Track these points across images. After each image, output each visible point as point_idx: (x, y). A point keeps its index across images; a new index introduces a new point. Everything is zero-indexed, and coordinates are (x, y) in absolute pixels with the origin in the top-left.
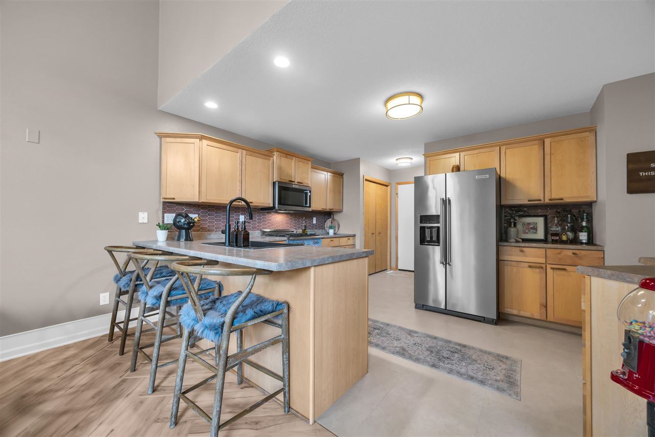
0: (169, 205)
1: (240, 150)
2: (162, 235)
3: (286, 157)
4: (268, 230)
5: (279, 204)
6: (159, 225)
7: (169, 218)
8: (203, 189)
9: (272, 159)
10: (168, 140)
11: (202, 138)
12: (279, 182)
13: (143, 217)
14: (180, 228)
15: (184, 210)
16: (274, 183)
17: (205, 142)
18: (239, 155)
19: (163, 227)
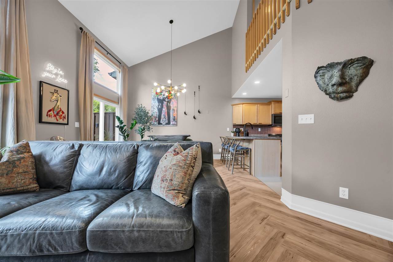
0: (235, 126)
1: (256, 105)
2: (232, 134)
3: (278, 103)
4: (274, 134)
5: (274, 123)
6: (232, 132)
7: (234, 129)
8: (244, 120)
9: (271, 105)
10: (234, 106)
11: (243, 104)
12: (274, 114)
13: (228, 129)
14: (237, 132)
15: (239, 127)
16: (272, 115)
17: (244, 105)
18: (256, 107)
19: (233, 132)
